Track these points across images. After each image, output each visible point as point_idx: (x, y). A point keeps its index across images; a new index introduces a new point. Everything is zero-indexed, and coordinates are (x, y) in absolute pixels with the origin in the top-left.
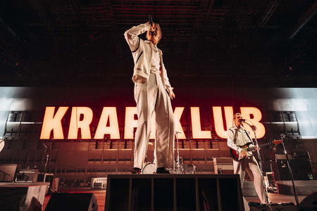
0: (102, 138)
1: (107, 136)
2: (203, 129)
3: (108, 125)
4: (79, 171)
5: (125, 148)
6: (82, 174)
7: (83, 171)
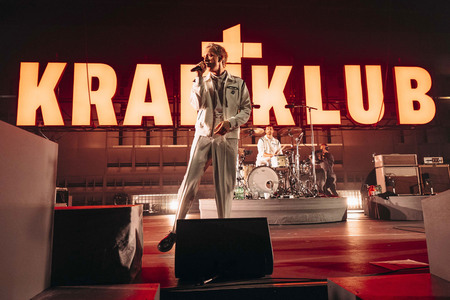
0: (139, 123)
1: (147, 120)
2: (326, 107)
3: (148, 99)
4: (91, 185)
5: (175, 143)
6: (98, 189)
7: (100, 184)
